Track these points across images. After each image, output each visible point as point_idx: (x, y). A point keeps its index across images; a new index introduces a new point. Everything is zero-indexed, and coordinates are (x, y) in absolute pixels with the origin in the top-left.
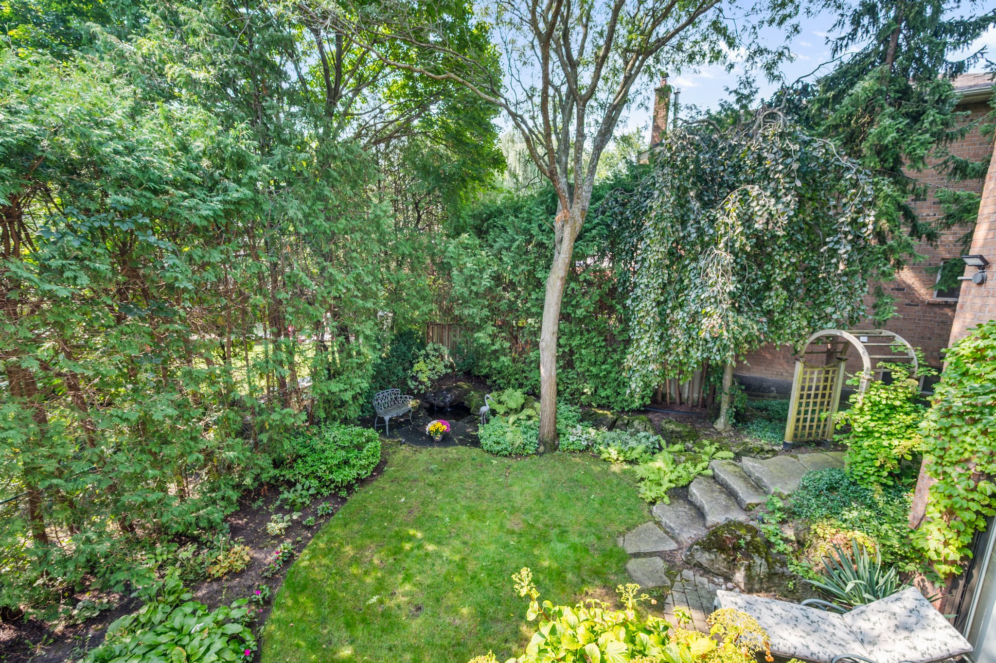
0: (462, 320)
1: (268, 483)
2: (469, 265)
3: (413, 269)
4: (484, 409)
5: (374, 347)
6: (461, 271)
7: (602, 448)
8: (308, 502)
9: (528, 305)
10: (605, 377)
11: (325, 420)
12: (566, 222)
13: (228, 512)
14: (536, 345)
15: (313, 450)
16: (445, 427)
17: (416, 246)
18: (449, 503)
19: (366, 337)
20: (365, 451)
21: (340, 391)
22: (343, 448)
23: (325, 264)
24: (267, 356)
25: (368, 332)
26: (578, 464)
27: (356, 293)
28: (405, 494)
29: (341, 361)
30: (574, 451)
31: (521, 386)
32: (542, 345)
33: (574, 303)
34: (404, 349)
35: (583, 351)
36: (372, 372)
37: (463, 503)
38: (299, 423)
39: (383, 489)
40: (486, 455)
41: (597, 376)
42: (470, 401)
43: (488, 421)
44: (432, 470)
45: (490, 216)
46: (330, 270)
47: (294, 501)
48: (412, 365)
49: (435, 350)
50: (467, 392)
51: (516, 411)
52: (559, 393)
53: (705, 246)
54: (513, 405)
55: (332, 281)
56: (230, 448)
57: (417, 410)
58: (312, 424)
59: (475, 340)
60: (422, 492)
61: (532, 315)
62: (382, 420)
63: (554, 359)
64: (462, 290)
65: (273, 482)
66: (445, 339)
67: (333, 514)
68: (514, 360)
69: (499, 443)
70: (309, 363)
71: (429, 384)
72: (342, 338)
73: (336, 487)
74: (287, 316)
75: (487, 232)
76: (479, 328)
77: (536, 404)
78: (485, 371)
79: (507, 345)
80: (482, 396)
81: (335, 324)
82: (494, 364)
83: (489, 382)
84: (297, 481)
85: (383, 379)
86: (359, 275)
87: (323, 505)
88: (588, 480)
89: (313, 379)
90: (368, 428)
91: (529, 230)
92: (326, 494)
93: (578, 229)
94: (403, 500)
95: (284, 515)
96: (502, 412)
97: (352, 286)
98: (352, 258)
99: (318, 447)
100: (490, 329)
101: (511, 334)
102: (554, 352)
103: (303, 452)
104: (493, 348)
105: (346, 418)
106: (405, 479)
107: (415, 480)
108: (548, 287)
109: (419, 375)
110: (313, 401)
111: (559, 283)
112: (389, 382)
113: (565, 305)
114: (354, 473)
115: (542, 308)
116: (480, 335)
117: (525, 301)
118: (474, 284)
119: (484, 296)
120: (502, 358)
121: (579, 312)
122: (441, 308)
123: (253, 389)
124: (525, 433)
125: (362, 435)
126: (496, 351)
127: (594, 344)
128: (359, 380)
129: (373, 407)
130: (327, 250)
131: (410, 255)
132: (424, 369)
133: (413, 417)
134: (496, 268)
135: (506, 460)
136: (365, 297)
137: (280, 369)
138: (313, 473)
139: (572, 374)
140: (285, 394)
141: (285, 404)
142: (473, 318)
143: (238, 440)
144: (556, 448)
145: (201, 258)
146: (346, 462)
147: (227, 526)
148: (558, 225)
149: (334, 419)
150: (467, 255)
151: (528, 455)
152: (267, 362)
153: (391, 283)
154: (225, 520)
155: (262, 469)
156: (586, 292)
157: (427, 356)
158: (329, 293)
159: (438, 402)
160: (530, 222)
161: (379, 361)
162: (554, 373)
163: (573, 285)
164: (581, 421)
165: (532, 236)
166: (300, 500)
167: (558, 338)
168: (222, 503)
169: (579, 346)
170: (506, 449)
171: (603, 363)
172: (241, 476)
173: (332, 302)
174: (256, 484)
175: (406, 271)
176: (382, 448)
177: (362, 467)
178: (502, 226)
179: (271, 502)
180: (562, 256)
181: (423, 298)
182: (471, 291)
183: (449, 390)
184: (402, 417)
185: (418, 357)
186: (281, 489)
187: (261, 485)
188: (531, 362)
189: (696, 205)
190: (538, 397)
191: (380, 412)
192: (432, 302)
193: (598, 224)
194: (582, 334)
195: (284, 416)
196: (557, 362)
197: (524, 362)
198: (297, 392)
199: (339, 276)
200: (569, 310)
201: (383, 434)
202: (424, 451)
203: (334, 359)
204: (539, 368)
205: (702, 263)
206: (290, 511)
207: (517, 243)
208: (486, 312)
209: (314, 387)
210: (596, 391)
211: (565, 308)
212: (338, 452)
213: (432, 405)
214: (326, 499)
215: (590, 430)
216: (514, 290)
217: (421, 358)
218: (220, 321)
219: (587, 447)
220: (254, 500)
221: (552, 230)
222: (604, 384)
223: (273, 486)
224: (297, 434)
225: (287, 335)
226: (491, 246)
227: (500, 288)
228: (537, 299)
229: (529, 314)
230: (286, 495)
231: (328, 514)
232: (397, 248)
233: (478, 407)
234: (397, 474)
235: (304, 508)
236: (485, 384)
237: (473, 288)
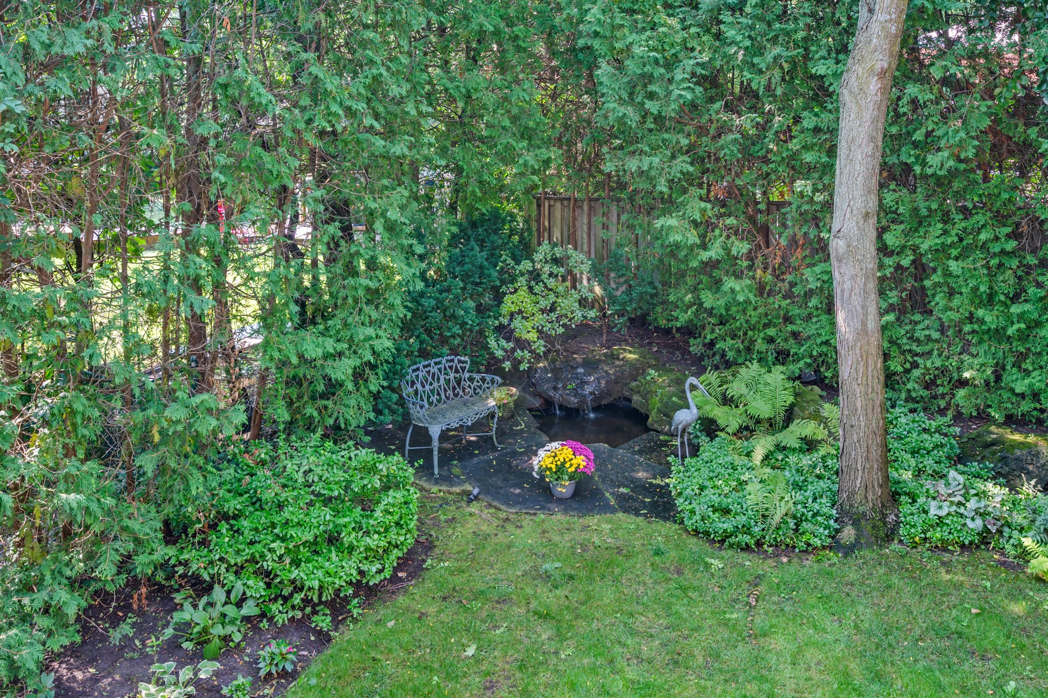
0: (622, 186)
1: (150, 581)
2: (638, 50)
3: (502, 67)
4: (683, 417)
5: (409, 252)
6: (619, 64)
7: (1028, 542)
8: (237, 637)
9: (794, 145)
10: (1023, 337)
11: (290, 427)
13: (57, 643)
14: (821, 250)
15: (257, 502)
16: (580, 461)
17: (512, 12)
18: (594, 670)
19: (391, 227)
20: (378, 514)
21: (326, 356)
22: (327, 501)
23: (304, 56)
24: (166, 268)
25: (394, 214)
26: (958, 586)
27: (368, 121)
28: (477, 637)
29: (330, 283)
30: (943, 547)
31: (782, 357)
32: (837, 246)
33: (919, 136)
34: (480, 257)
35: (953, 266)
36: (402, 312)
37: (631, 673)
38: (229, 431)
39: (422, 616)
40: (693, 543)
41: (998, 334)
42: (647, 395)
43: (695, 451)
44: (547, 576)
46: (314, 70)
47: (205, 631)
48: (499, 298)
49: (556, 261)
50: (637, 371)
51: (772, 426)
52: (890, 380)
54: (762, 408)
55: (317, 93)
56: (73, 484)
57: (512, 412)
58: (257, 436)
59: (659, 235)
60: (521, 633)
61: (808, 170)
62: (422, 435)
63: (872, 286)
64: (622, 110)
65: (160, 577)
66: (582, 234)
67: (292, 676)
68: (761, 289)
69: (726, 511)
70: (258, 285)
71: (540, 346)
72: (333, 229)
73: (306, 601)
74: (216, 174)
76: (669, 204)
77: (828, 409)
78: (683, 318)
79: (741, 247)
80: (680, 382)
81: (319, 193)
82: (708, 299)
83: (695, 347)
84: (215, 579)
85: (428, 332)
86: (376, 79)
87: (274, 648)
88: (995, 636)
89: (267, 327)
90: (390, 453)
92: (281, 619)
94: (470, 651)
95: (180, 665)
96: (734, 426)
97: (361, 106)
98: (364, 44)
99: (268, 495)
100: (696, 207)
101: (752, 219)
102: (871, 265)
103: (233, 504)
104: (705, 256)
105: (337, 427)
106: (478, 595)
107: (503, 600)
108: (846, 96)
109: (517, 323)
110: (263, 379)
111: (874, 86)
112: (444, 341)
113: (893, 142)
114: (350, 568)
115: (832, 151)
116: (672, 221)
117: (786, 135)
118: (651, 96)
119: (679, 124)
120: (730, 283)
121: (934, 160)
122: (570, 159)
123: (134, 347)
124: (798, 487)
125: (372, 469)
126: (712, 265)
127: (984, 247)
128: (370, 331)
129: (401, 402)
130: (310, 25)
131: (497, 33)
132: (530, 308)
133: (501, 433)
134: (705, 58)
135: (748, 561)
136: (390, 134)
137: (192, 296)
138: (253, 560)
139: (925, 328)
140: (200, 359)
141: (200, 383)
142: (651, 179)
143: (93, 465)
144: (890, 535)
145: (48, 46)
146: (333, 539)
147: (48, 680)
149: (310, 427)
150: (634, 28)
151: (809, 549)
152: (166, 280)
153: (452, 100)
154: (45, 667)
155: (137, 541)
156: (951, 110)
157: (535, 276)
158: (309, 122)
159: (566, 395)
161: (420, 285)
162: (872, 324)
163: (912, 90)
164: (960, 460)
166: (218, 630)
167: (881, 232)
168: (44, 622)
169: (942, 251)
170: (747, 529)
171: (1015, 298)
172: (90, 556)
173: (317, 143)
174: (122, 579)
175: (487, 72)
176: (422, 507)
177: (372, 554)
179: (153, 630)
180: (880, 17)
181: (527, 134)
182: (645, 114)
183: (591, 365)
184: (471, 429)
185: (513, 280)
186: (178, 598)
187: (134, 583)
188: (809, 294)
190: (831, 390)
191: (419, 414)
192: (548, 143)
194: (946, 218)
195: (194, 412)
196: (881, 293)
197: (788, 295)
198: (227, 357)
199: (331, 83)
200: (908, 155)
201: (425, 470)
202: (526, 521)
203: (315, 278)
204: (830, 309)
206: (196, 657)
208: (683, 164)
209: (266, 344)
210: (998, 378)
211: (896, 151)
212: (314, 511)
213: (549, 403)
214: (280, 633)
215: (990, 487)
216: (753, 109)
217: (522, 281)
218: (75, 188)
219: (985, 538)
220: (115, 622)
222: (1022, 357)
223: (161, 588)
224: (224, 460)
225: (213, 219)
227: (718, 105)
228: (817, 130)
229: (797, 169)
230: (186, 614)
231: (284, 674)
232: (466, 17)
233: (668, 412)
234: (458, 580)
235: (228, 653)
236: (685, 351)
237: (648, 105)
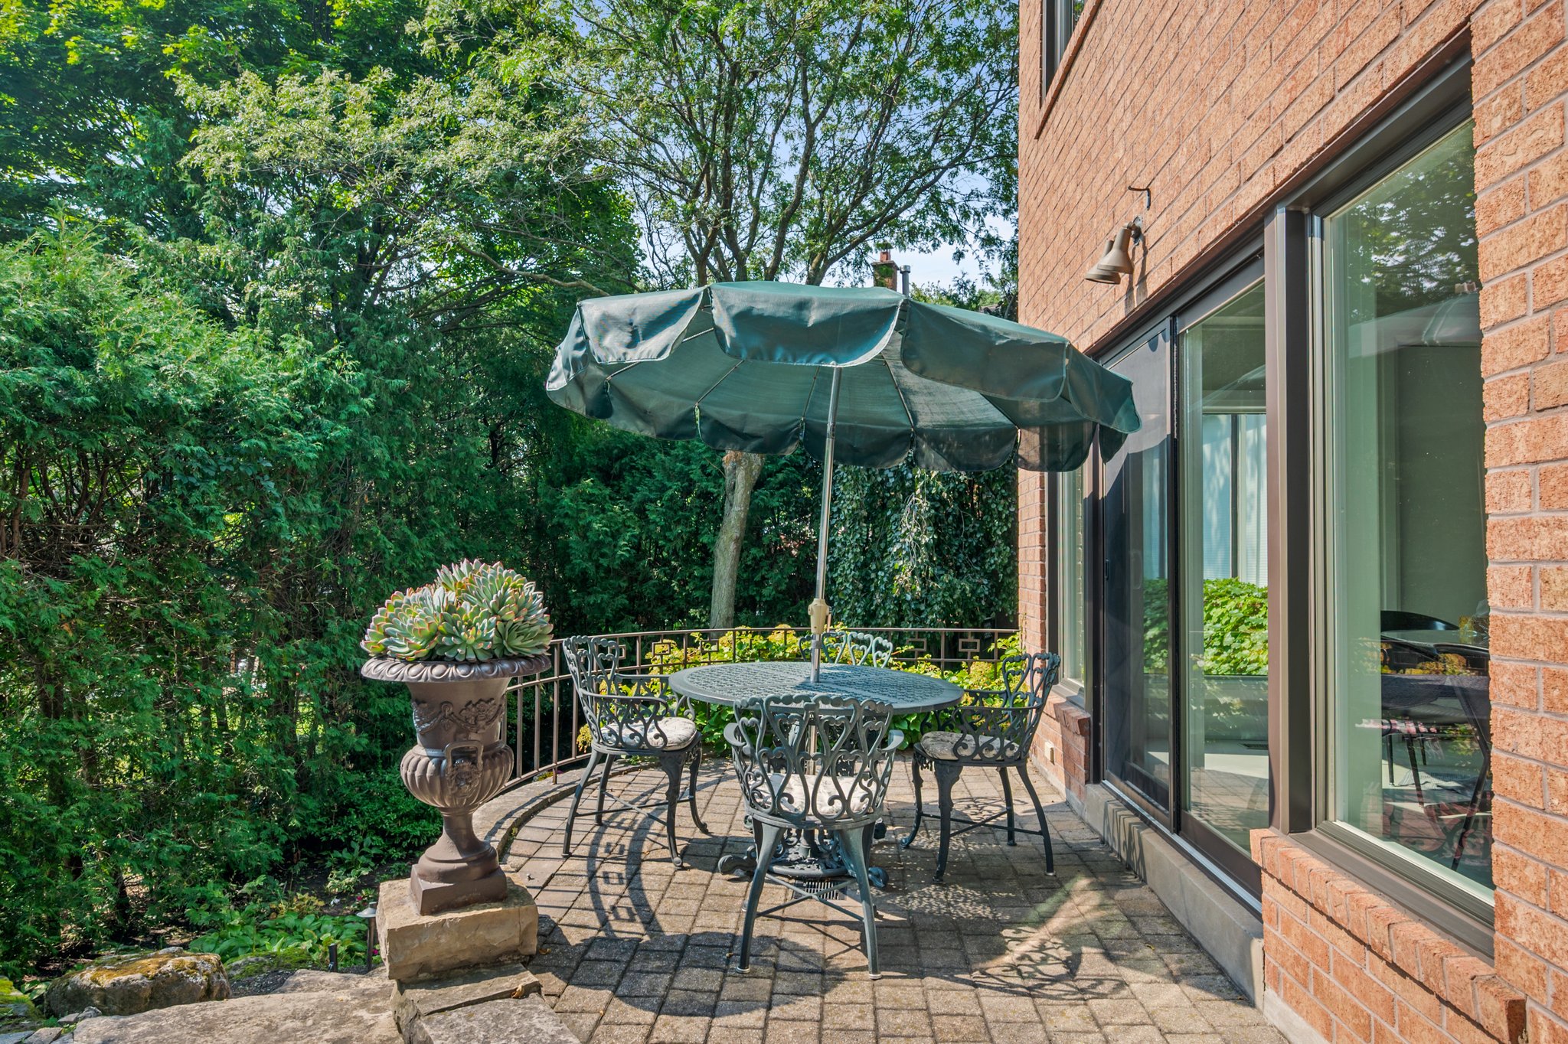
2: (596, 526)
6: (582, 535)
12: (739, 463)
45: (623, 453)
64: (585, 565)
75: (620, 477)
84: (349, 840)
91: (687, 474)
93: (756, 473)
108: (718, 557)
113: (745, 584)
117: (684, 582)
118: (603, 555)
134: (637, 532)
138: (373, 827)
142: (602, 609)
148: (728, 467)
150: (591, 512)
160: (688, 461)
165: (692, 482)
178: (645, 468)
180: (736, 508)
182: (598, 566)
193: (785, 465)
200: (752, 590)
207: (670, 492)
208: (623, 600)
211: (746, 589)
221: (721, 474)
226: (629, 499)
227: (645, 563)
228: (702, 578)
237: (602, 561)
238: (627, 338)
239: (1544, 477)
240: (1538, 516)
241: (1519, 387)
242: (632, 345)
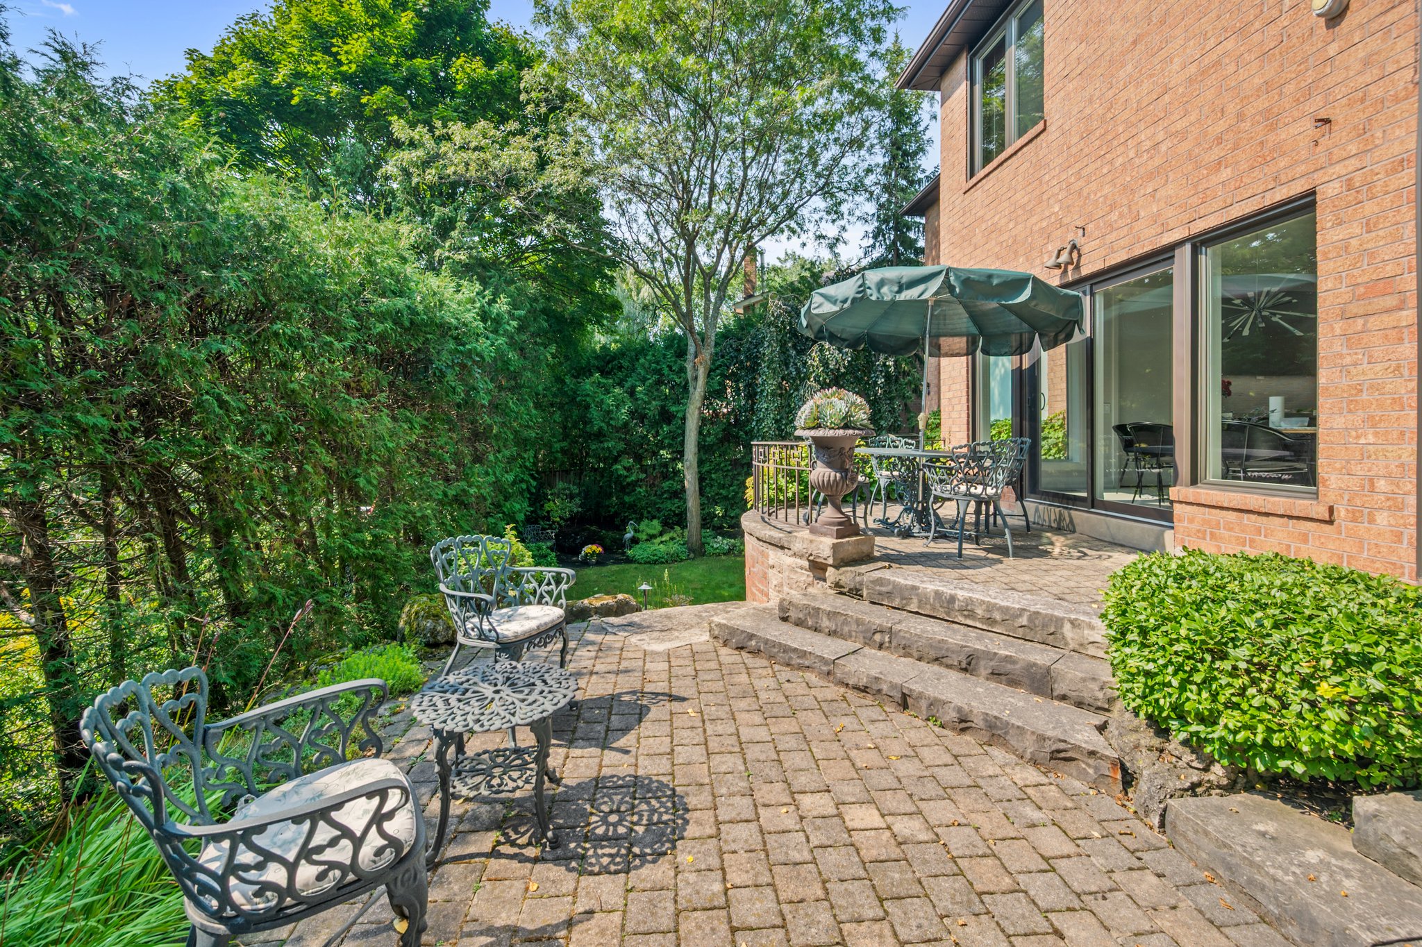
12: (701, 363)
16: (597, 550)
53: (802, 380)
93: (709, 368)
148: (689, 366)
189: (793, 353)
205: (802, 392)
238: (896, 289)
239: (1348, 340)
240: (1345, 351)
241: (1338, 311)
242: (899, 292)
